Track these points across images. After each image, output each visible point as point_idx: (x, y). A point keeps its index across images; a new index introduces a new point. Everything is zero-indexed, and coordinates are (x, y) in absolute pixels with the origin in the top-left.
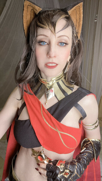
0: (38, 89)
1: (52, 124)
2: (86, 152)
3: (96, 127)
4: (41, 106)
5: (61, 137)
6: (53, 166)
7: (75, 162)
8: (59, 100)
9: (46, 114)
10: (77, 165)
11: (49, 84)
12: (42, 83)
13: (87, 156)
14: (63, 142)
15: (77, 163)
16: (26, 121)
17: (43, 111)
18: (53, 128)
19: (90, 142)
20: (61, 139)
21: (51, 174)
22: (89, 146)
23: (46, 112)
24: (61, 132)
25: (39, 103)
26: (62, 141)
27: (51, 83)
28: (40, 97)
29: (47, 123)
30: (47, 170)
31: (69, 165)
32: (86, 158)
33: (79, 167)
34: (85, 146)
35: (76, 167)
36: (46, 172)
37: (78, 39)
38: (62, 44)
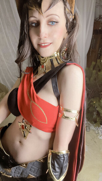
5: (31, 106)
26: (31, 109)
37: (72, 15)
38: (53, 23)
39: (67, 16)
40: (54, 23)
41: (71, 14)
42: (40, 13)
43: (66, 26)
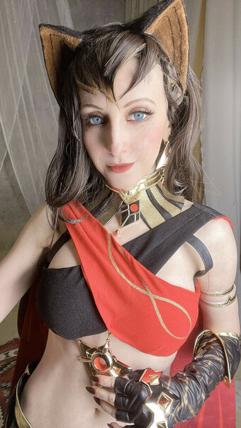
0: (101, 205)
1: (134, 278)
2: (208, 359)
3: (231, 300)
4: (109, 238)
5: (156, 308)
6: (132, 382)
7: (184, 377)
8: (152, 227)
9: (122, 256)
10: (187, 383)
11: (128, 194)
12: (111, 191)
13: (211, 367)
14: (161, 320)
15: (187, 378)
16: (71, 269)
17: (114, 249)
18: (138, 288)
19: (215, 339)
20: (158, 313)
21: (127, 400)
22: (214, 346)
23: (122, 252)
24: (158, 297)
25: (104, 232)
26: (160, 316)
27: (133, 192)
28: (106, 220)
29: (124, 277)
30: (117, 390)
31: (170, 381)
32: (207, 371)
33: (192, 389)
34: (203, 348)
35: (187, 388)
36: (113, 396)
37: (182, 90)
38: (139, 116)
39: (170, 95)
40: (141, 115)
41: (179, 89)
42: (109, 98)
43: (168, 115)
